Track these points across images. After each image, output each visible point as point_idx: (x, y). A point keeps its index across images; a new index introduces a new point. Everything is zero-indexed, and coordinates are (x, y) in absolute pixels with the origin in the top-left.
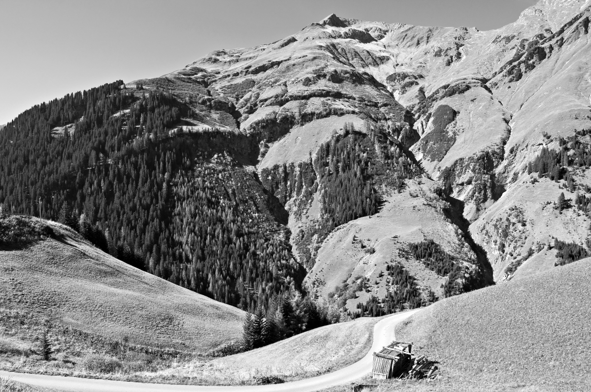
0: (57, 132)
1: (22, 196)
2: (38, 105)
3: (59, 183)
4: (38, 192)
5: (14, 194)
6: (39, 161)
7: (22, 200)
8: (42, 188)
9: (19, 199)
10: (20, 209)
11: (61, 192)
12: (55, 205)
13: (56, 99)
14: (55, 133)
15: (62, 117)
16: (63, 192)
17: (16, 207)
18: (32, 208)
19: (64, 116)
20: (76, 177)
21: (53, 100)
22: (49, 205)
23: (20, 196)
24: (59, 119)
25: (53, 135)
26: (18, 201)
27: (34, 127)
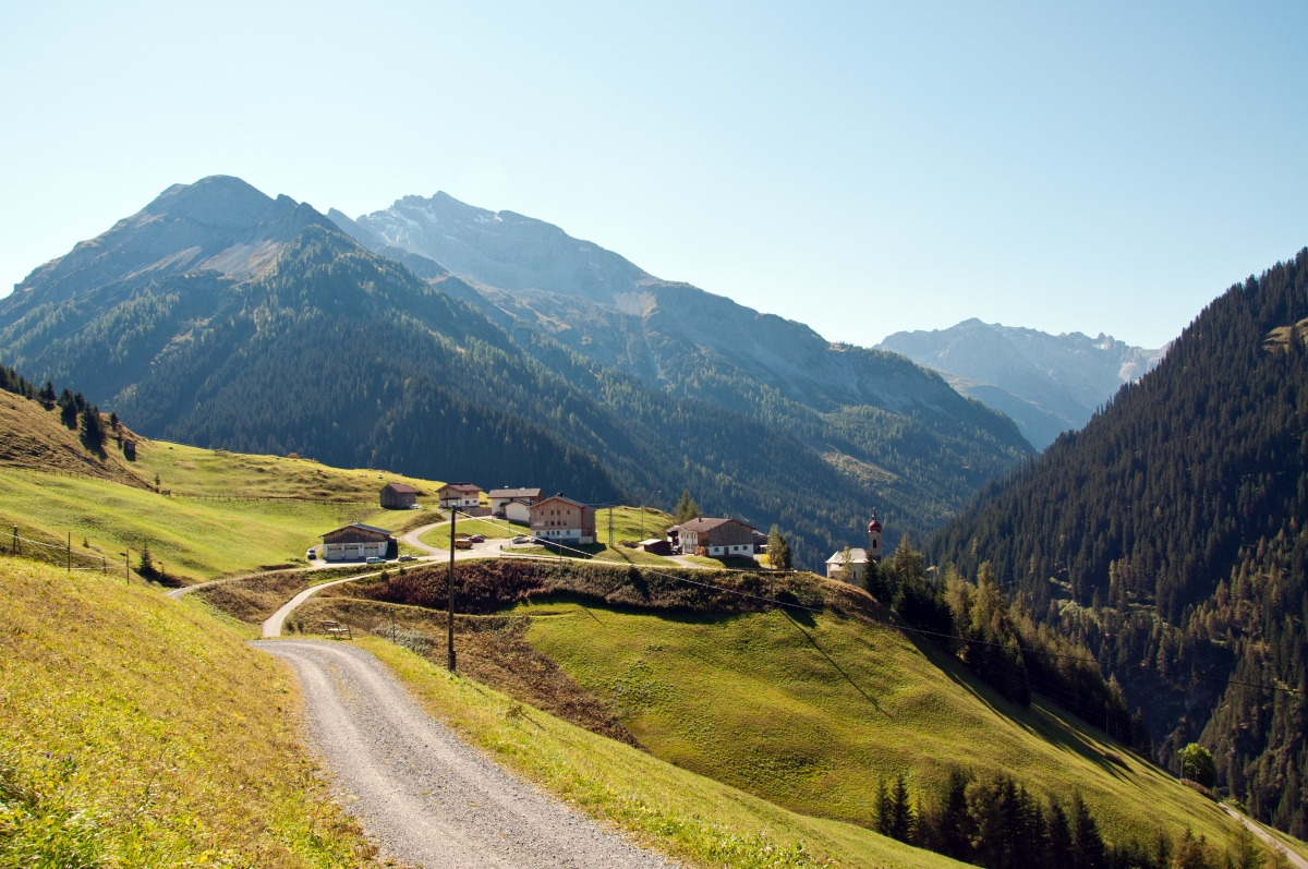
0: (1277, 339)
1: (1175, 486)
2: (1240, 285)
3: (1257, 457)
4: (1209, 478)
5: (1161, 483)
6: (1224, 408)
7: (1175, 494)
8: (1219, 469)
9: (1171, 493)
10: (1170, 513)
11: (1261, 477)
12: (1243, 505)
13: (1278, 265)
14: (1272, 343)
15: (1290, 303)
16: (1265, 477)
17: (1162, 509)
18: (1193, 510)
19: (1294, 299)
20: (1300, 441)
21: (1271, 268)
22: (1229, 506)
23: (1172, 485)
24: (1282, 308)
25: (1266, 347)
26: (1168, 497)
27: (1227, 332)
